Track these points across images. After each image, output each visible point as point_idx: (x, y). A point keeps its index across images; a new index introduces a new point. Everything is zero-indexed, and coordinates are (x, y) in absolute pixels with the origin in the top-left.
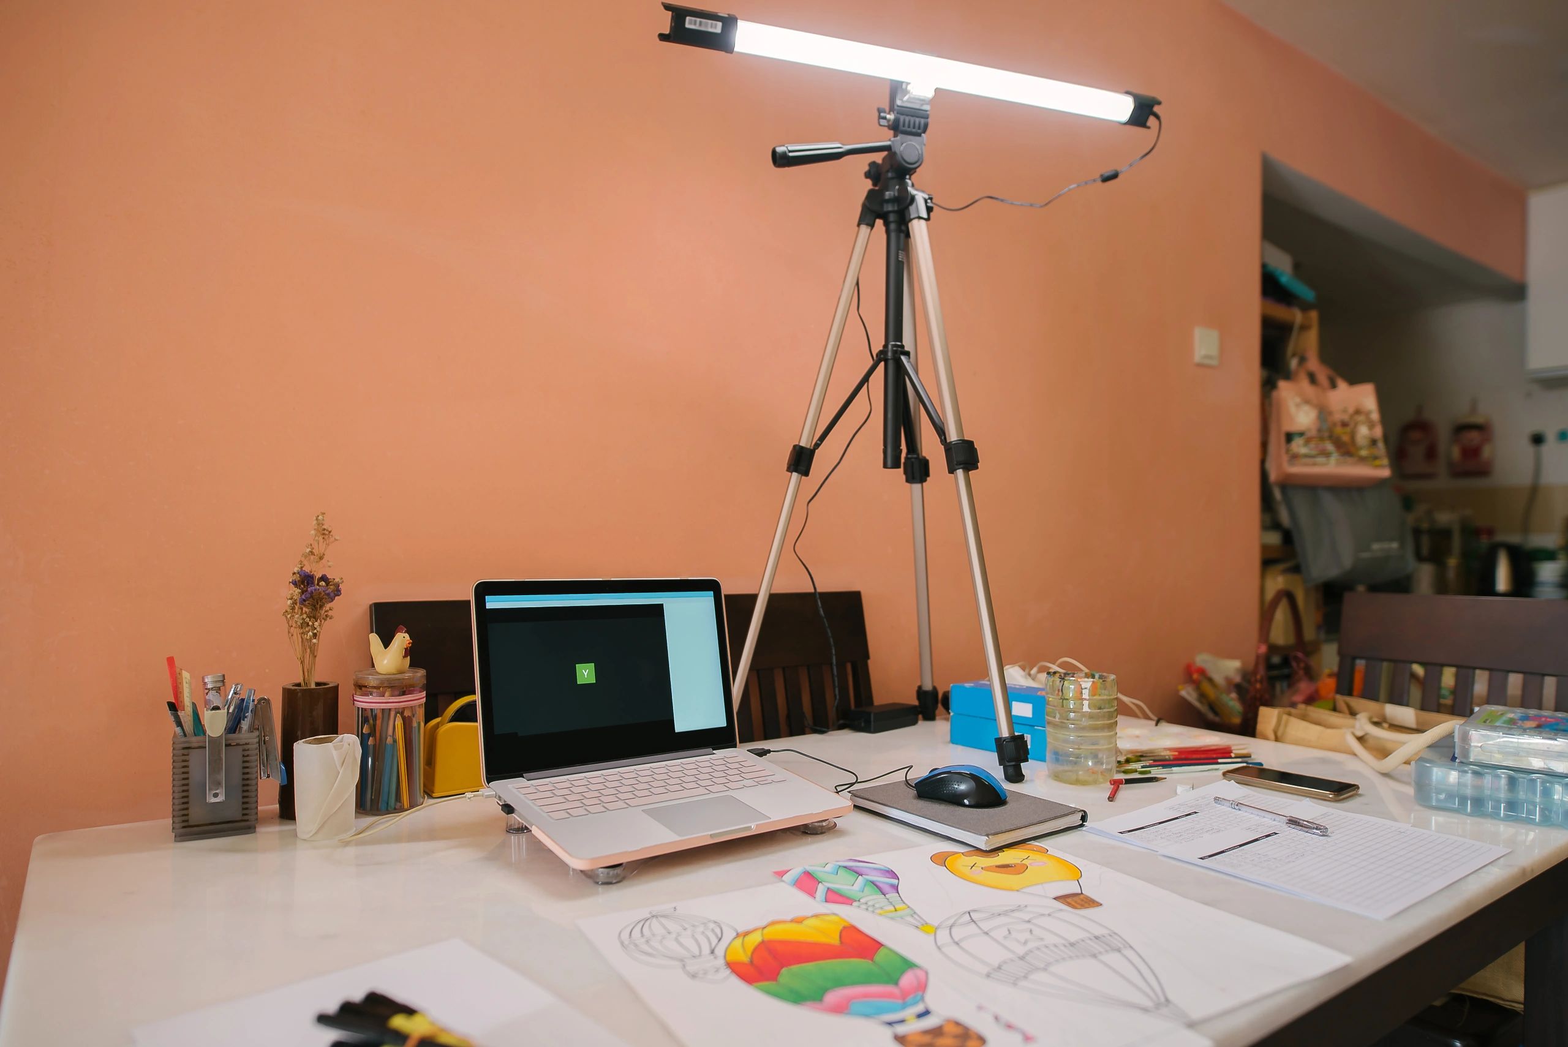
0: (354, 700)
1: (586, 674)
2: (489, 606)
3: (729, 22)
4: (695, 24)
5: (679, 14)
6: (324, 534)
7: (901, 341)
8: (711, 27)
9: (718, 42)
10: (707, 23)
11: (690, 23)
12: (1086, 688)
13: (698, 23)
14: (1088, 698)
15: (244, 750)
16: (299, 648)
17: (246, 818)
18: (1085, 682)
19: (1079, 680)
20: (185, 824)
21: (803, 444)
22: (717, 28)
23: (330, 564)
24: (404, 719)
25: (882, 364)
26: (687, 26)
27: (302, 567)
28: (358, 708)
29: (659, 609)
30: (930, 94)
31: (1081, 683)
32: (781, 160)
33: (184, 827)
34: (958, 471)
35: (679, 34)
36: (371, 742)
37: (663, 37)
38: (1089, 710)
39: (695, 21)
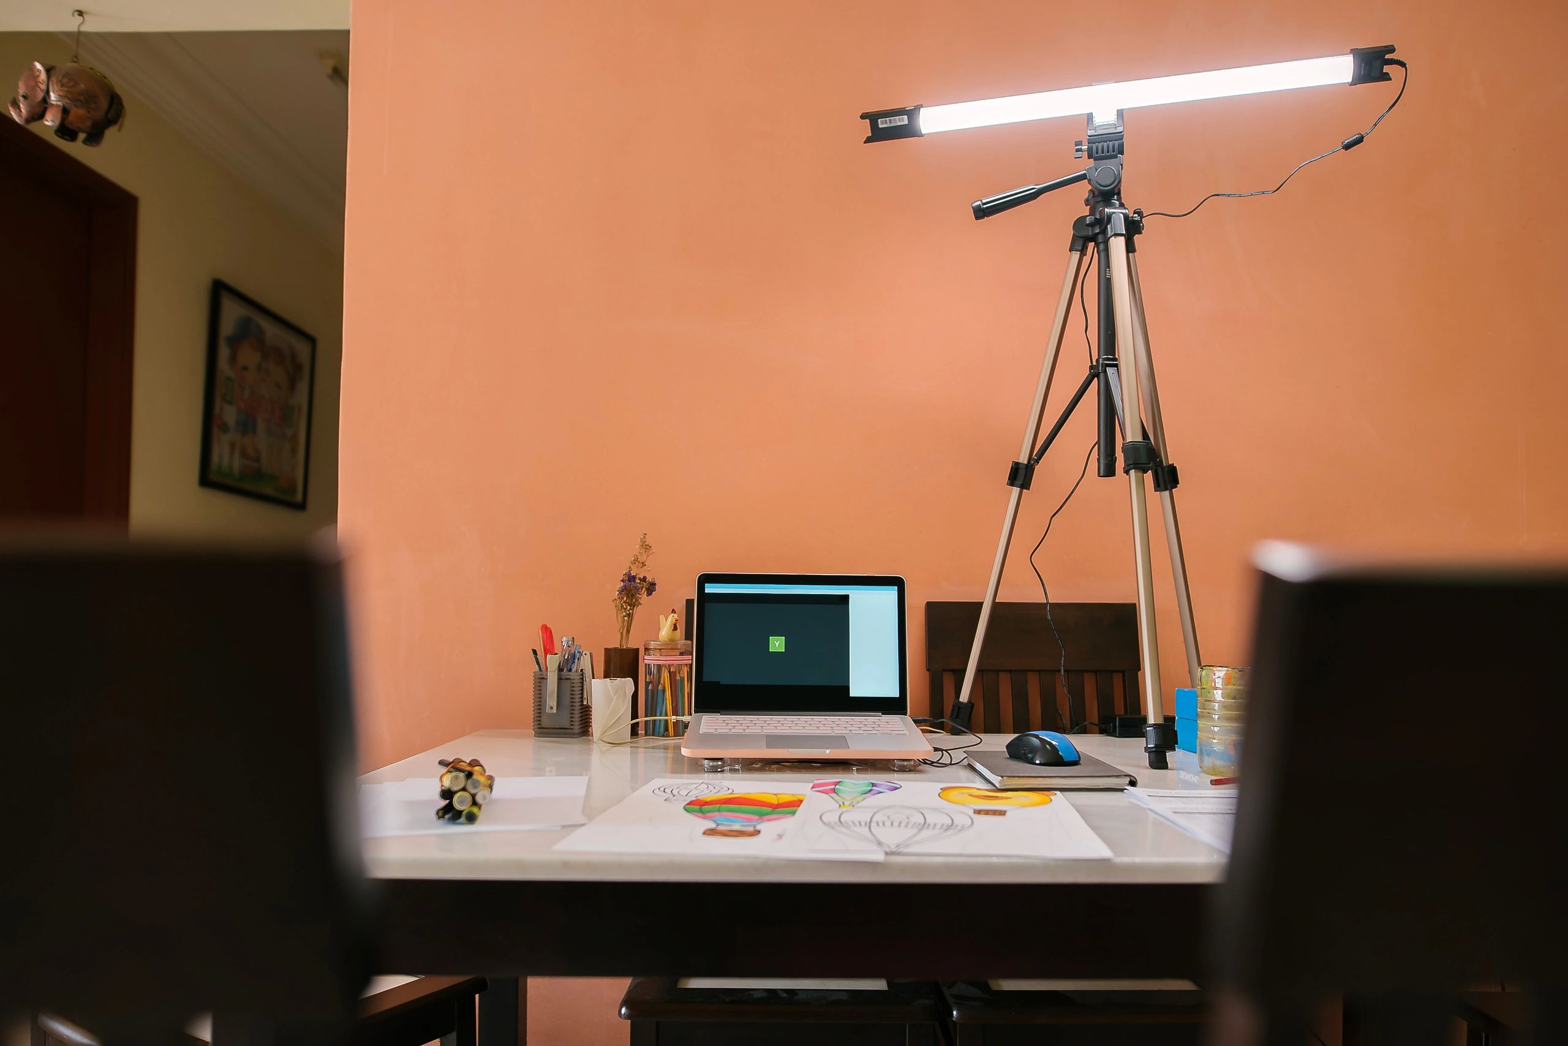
0: (644, 659)
1: (777, 644)
2: (707, 591)
3: (912, 113)
4: (886, 123)
5: (872, 118)
6: (646, 548)
7: (1114, 355)
8: (900, 121)
9: (907, 132)
10: (895, 120)
11: (882, 124)
12: (1219, 677)
13: (888, 122)
14: (1221, 687)
15: (572, 683)
16: (620, 624)
17: (572, 727)
18: (1219, 671)
19: (1214, 669)
20: (539, 726)
21: (1020, 461)
22: (904, 120)
23: (649, 569)
24: (670, 672)
25: (1096, 378)
26: (880, 126)
27: (630, 571)
28: (646, 664)
29: (845, 599)
30: (1112, 118)
31: (1216, 672)
32: (981, 213)
33: (539, 728)
34: (1131, 471)
35: (878, 135)
36: (650, 687)
37: (868, 140)
38: (1223, 700)
39: (886, 121)
